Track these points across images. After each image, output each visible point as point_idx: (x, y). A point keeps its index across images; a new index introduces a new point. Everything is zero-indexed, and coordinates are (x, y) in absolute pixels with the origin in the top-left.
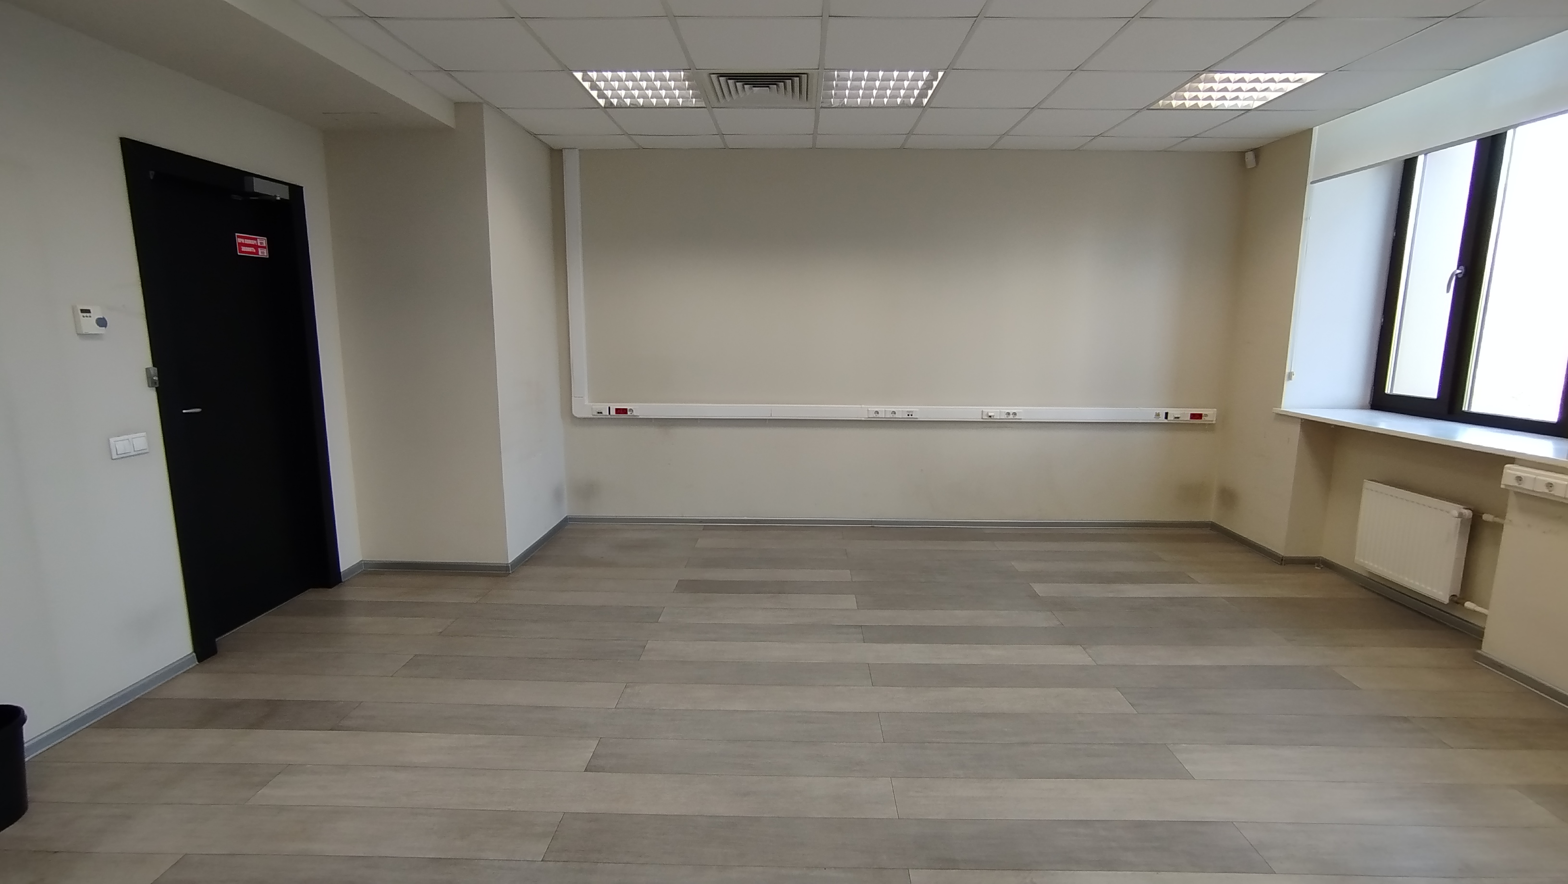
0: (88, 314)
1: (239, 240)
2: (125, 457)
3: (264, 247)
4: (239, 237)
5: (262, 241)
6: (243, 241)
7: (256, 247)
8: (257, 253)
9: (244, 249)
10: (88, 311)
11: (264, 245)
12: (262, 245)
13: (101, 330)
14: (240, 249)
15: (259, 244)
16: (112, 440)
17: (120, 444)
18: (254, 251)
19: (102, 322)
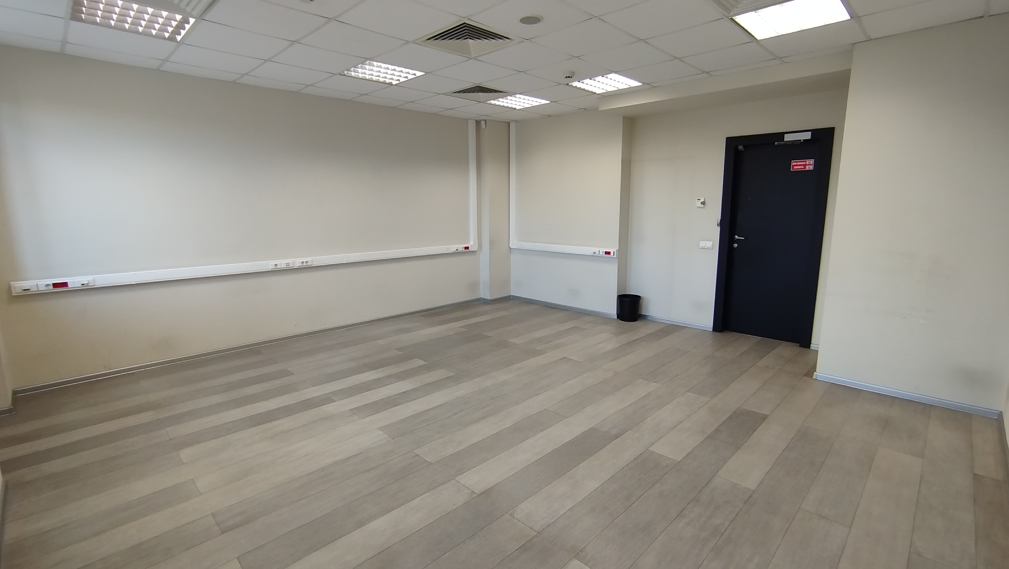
0: (699, 200)
1: (794, 164)
2: (703, 248)
3: (812, 165)
4: (793, 162)
5: (812, 161)
6: (796, 164)
7: (805, 165)
8: (805, 168)
9: (795, 167)
10: (700, 199)
11: (812, 163)
12: (810, 164)
13: (703, 206)
14: (793, 167)
15: (807, 163)
16: (700, 242)
17: (702, 244)
18: (803, 167)
19: (703, 203)
